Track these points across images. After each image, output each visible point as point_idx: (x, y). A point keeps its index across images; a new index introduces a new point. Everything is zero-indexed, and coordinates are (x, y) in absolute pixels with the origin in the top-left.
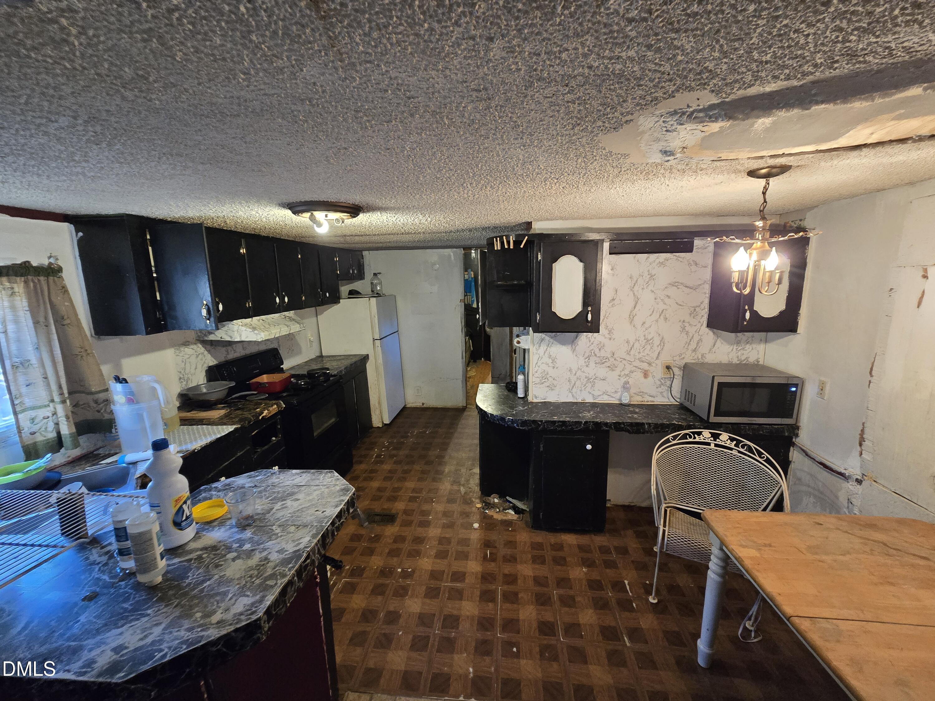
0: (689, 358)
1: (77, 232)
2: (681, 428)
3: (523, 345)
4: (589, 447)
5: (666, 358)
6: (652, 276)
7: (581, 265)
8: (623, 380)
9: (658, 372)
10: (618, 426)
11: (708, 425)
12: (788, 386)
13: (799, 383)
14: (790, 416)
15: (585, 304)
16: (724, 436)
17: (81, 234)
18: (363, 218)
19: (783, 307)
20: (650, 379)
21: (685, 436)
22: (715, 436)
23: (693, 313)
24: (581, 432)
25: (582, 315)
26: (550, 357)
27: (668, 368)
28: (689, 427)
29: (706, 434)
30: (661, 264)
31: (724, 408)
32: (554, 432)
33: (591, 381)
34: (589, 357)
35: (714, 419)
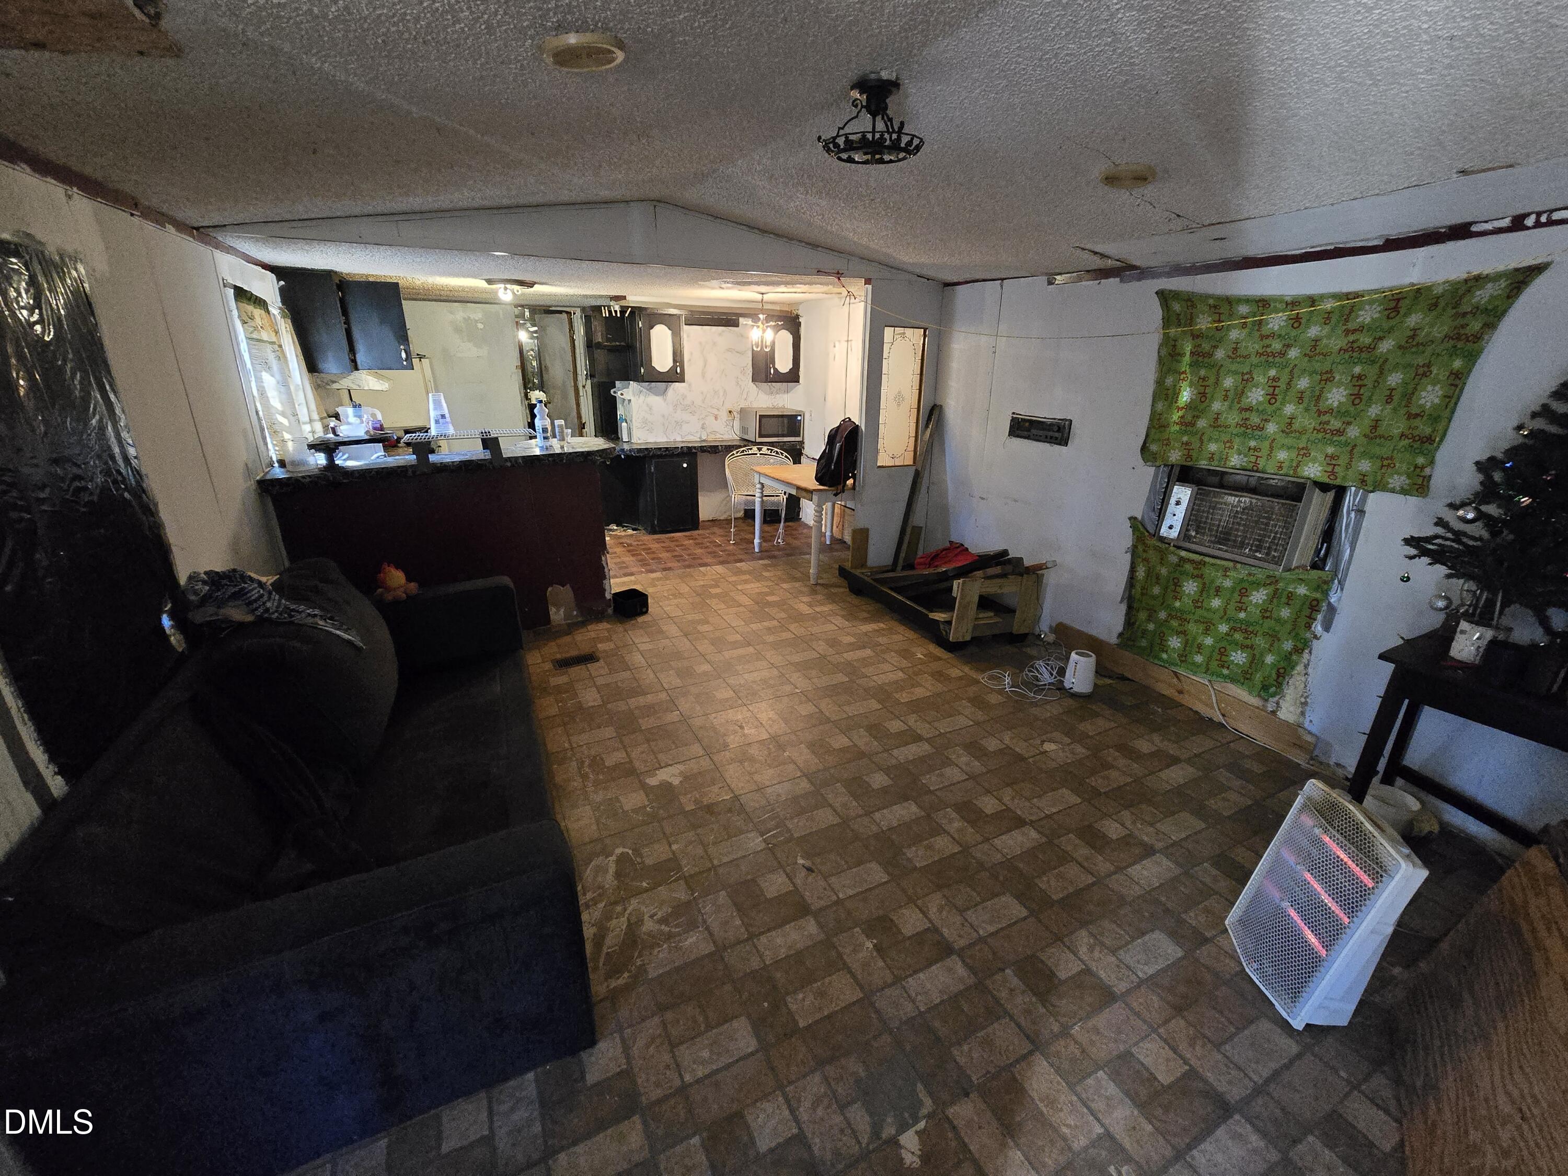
0: (743, 405)
1: (278, 280)
2: (740, 447)
3: (626, 397)
4: (685, 465)
5: (729, 406)
6: (714, 344)
7: (669, 332)
8: (701, 423)
9: (724, 415)
10: (703, 449)
11: (755, 443)
12: (796, 416)
13: (801, 414)
14: (799, 435)
15: (675, 361)
16: (765, 449)
17: (282, 283)
18: (537, 288)
19: (791, 366)
20: (719, 420)
21: (743, 451)
22: (760, 449)
23: (743, 372)
24: (678, 455)
25: (674, 368)
26: (648, 405)
27: (730, 412)
28: (745, 446)
29: (755, 449)
30: (720, 335)
31: (763, 433)
32: (660, 456)
33: (679, 424)
34: (676, 405)
35: (759, 440)
